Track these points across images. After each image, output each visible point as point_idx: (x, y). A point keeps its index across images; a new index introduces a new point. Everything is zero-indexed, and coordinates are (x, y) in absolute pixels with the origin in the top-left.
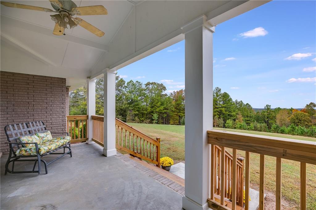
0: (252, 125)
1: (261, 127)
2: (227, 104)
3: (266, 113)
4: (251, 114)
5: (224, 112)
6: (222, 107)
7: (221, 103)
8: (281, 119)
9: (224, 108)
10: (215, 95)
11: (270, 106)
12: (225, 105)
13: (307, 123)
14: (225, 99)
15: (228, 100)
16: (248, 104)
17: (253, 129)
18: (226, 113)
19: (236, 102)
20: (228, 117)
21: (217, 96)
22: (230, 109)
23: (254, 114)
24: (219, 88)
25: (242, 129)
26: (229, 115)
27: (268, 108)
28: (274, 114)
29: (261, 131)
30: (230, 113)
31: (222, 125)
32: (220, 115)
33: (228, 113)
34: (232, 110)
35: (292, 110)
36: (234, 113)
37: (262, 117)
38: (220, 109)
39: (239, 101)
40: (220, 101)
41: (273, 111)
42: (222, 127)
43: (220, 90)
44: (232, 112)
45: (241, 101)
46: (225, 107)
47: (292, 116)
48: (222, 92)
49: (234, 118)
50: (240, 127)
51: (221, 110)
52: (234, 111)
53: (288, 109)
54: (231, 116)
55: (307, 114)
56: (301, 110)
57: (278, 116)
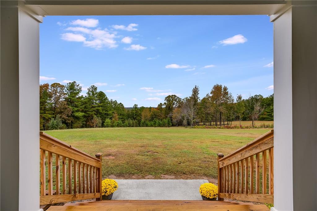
0: (127, 122)
1: (133, 124)
2: (104, 103)
3: (134, 111)
4: (124, 112)
5: (101, 111)
6: (99, 106)
7: (97, 102)
8: (145, 116)
9: (101, 108)
10: (91, 93)
11: (137, 105)
12: (101, 104)
13: (159, 118)
14: (101, 98)
15: (105, 99)
16: (121, 103)
17: (128, 125)
18: (103, 112)
19: (112, 101)
20: (105, 116)
21: (93, 94)
22: (107, 108)
23: (125, 113)
24: (95, 86)
25: (119, 127)
26: (105, 114)
27: (136, 107)
28: (140, 112)
29: (133, 126)
30: (106, 112)
31: (100, 125)
32: (97, 114)
33: (104, 112)
34: (109, 109)
35: (150, 108)
36: (110, 112)
37: (132, 115)
38: (97, 108)
39: (114, 100)
40: (96, 100)
41: (139, 110)
42: (100, 127)
43: (96, 89)
44: (108, 111)
45: (116, 101)
46: (102, 106)
47: (151, 113)
48: (98, 91)
49: (110, 117)
50: (118, 125)
51: (98, 110)
52: (111, 110)
53: (148, 108)
54: (108, 115)
55: (159, 111)
56: (156, 108)
57: (143, 114)
